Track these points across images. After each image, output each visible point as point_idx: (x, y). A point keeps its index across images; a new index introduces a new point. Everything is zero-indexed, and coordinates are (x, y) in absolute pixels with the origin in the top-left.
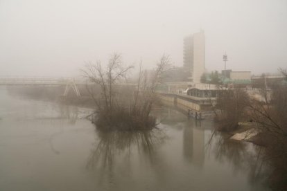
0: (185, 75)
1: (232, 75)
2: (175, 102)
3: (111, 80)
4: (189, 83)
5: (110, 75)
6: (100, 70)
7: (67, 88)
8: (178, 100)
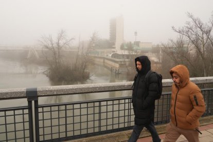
0: (110, 44)
1: (140, 44)
2: (104, 62)
3: (59, 47)
4: (113, 50)
5: (58, 44)
6: (51, 41)
7: (29, 52)
8: (106, 61)
